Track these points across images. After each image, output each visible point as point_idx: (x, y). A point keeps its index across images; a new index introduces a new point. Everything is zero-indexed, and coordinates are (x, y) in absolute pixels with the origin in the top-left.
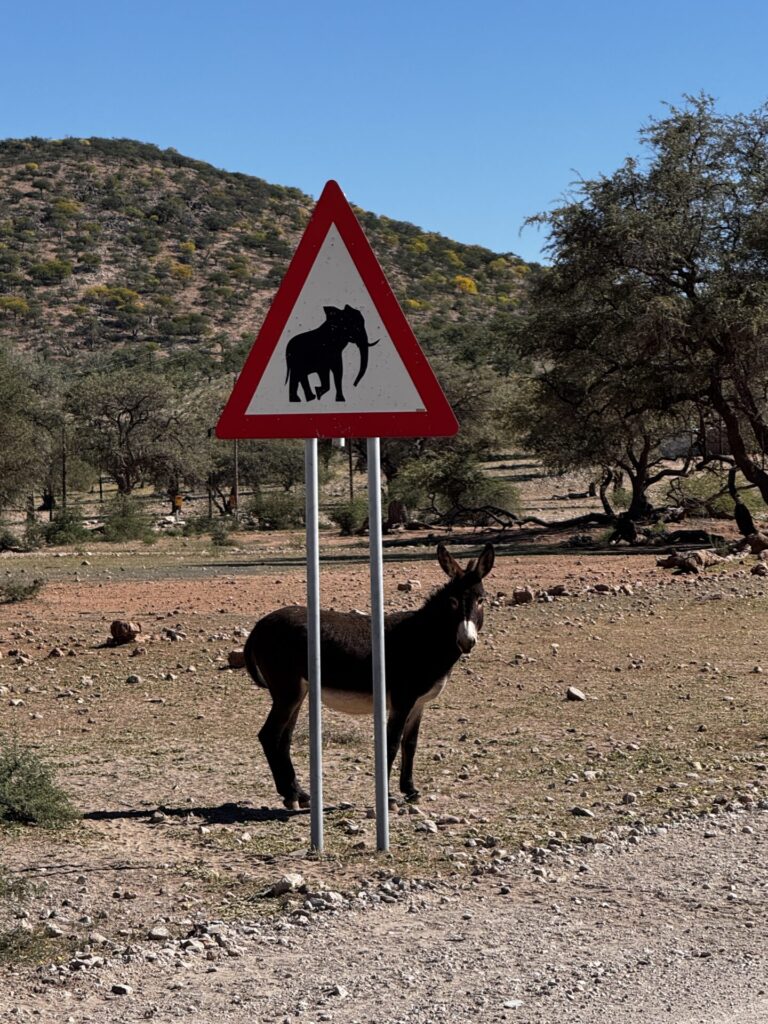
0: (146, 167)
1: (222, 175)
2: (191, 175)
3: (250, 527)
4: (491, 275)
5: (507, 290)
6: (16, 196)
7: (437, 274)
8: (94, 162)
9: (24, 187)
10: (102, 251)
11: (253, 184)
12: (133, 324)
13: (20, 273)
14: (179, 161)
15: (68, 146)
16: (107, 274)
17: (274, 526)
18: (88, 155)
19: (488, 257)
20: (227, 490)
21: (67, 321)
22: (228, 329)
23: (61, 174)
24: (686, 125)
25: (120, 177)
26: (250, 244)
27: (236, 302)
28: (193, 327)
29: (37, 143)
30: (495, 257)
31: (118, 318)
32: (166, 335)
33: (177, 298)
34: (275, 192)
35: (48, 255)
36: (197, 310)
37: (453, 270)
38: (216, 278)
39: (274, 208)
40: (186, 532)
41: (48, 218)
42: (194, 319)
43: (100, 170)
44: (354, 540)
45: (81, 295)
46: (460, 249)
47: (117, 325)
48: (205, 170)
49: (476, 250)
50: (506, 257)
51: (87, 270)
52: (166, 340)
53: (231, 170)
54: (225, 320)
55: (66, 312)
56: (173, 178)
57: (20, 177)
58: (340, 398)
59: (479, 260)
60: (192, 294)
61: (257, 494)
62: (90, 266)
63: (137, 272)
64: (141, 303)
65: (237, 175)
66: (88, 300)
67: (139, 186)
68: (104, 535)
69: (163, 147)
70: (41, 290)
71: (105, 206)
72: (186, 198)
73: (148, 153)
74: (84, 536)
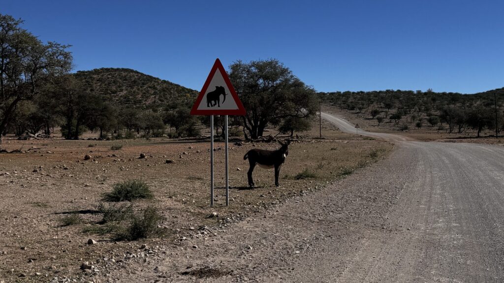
0: (132, 74)
1: (145, 75)
2: (140, 75)
3: (152, 137)
4: (193, 94)
5: (195, 96)
6: (108, 78)
7: (183, 93)
8: (122, 72)
9: (110, 76)
10: (124, 88)
11: (151, 77)
12: (129, 101)
13: (109, 91)
14: (138, 73)
15: (118, 69)
16: (125, 92)
17: (157, 137)
18: (121, 71)
19: (192, 91)
20: (148, 130)
21: (117, 100)
22: (146, 102)
23: (116, 74)
24: (237, 66)
25: (127, 75)
26: (150, 87)
27: (147, 97)
28: (140, 102)
29: (112, 69)
30: (193, 91)
31: (127, 100)
32: (135, 103)
33: (137, 97)
34: (155, 78)
35: (114, 88)
36: (141, 99)
37: (186, 93)
38: (144, 93)
39: (154, 81)
40: (141, 137)
41: (114, 82)
42: (140, 100)
43: (124, 74)
44: (172, 139)
45: (120, 96)
46: (187, 89)
47: (127, 101)
48: (142, 74)
49: (190, 89)
50: (195, 91)
51: (121, 91)
52: (135, 104)
53: (147, 74)
54: (146, 101)
55: (117, 99)
56: (137, 76)
57: (109, 75)
58: (219, 106)
59: (190, 91)
60: (140, 96)
61: (153, 131)
62: (122, 90)
63: (130, 92)
64: (130, 97)
65: (148, 75)
66: (121, 97)
67: (131, 77)
68: (126, 138)
69: (135, 70)
70: (113, 95)
71: (124, 80)
72: (139, 79)
73: (132, 71)
74: (123, 138)
